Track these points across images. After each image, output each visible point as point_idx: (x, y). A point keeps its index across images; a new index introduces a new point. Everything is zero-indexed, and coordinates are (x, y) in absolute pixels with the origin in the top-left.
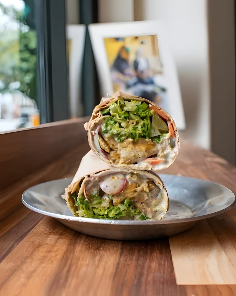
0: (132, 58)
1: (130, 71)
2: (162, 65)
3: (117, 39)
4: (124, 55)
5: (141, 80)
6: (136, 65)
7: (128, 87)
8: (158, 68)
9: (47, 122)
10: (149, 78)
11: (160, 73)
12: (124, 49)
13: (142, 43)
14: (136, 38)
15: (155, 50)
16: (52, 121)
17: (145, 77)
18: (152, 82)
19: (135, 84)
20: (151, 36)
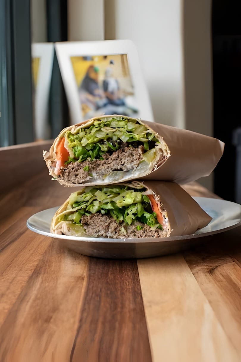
0: (101, 78)
1: (100, 91)
2: (132, 87)
3: (85, 58)
4: (92, 75)
5: (111, 102)
6: (106, 85)
7: (98, 108)
8: (129, 90)
9: (10, 145)
10: (119, 99)
11: (132, 94)
12: (92, 68)
13: (111, 63)
14: (105, 57)
15: (126, 70)
16: (15, 143)
17: (115, 98)
18: (123, 104)
19: (105, 105)
20: (121, 55)
